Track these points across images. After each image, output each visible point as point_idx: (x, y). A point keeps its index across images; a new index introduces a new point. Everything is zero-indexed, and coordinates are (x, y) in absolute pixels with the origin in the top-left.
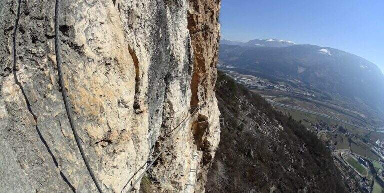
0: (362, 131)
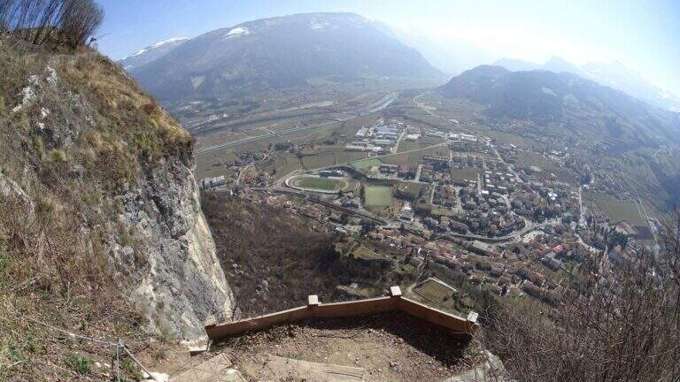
0: (324, 129)
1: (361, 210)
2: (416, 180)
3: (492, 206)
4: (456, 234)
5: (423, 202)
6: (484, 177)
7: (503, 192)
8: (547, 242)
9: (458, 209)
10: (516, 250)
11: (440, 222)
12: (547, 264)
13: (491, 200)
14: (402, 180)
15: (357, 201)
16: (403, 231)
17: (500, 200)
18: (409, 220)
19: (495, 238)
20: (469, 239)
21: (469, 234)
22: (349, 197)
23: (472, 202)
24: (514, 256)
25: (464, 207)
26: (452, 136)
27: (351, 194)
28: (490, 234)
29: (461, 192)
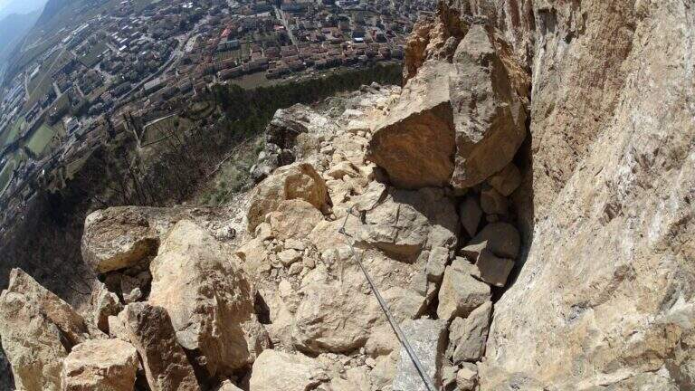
1: (38, 164)
2: (59, 95)
3: (136, 52)
4: (123, 96)
5: (77, 102)
6: (114, 40)
7: (138, 36)
8: (210, 37)
9: (109, 78)
10: (187, 61)
11: (102, 101)
12: (225, 49)
13: (132, 49)
14: (48, 107)
15: (30, 162)
16: (80, 138)
17: (140, 43)
18: (77, 126)
19: (159, 69)
20: (137, 89)
21: (134, 86)
22: (23, 167)
23: (116, 64)
24: (189, 67)
25: (113, 74)
26: (65, 40)
27: (22, 164)
28: (152, 71)
29: (102, 67)
